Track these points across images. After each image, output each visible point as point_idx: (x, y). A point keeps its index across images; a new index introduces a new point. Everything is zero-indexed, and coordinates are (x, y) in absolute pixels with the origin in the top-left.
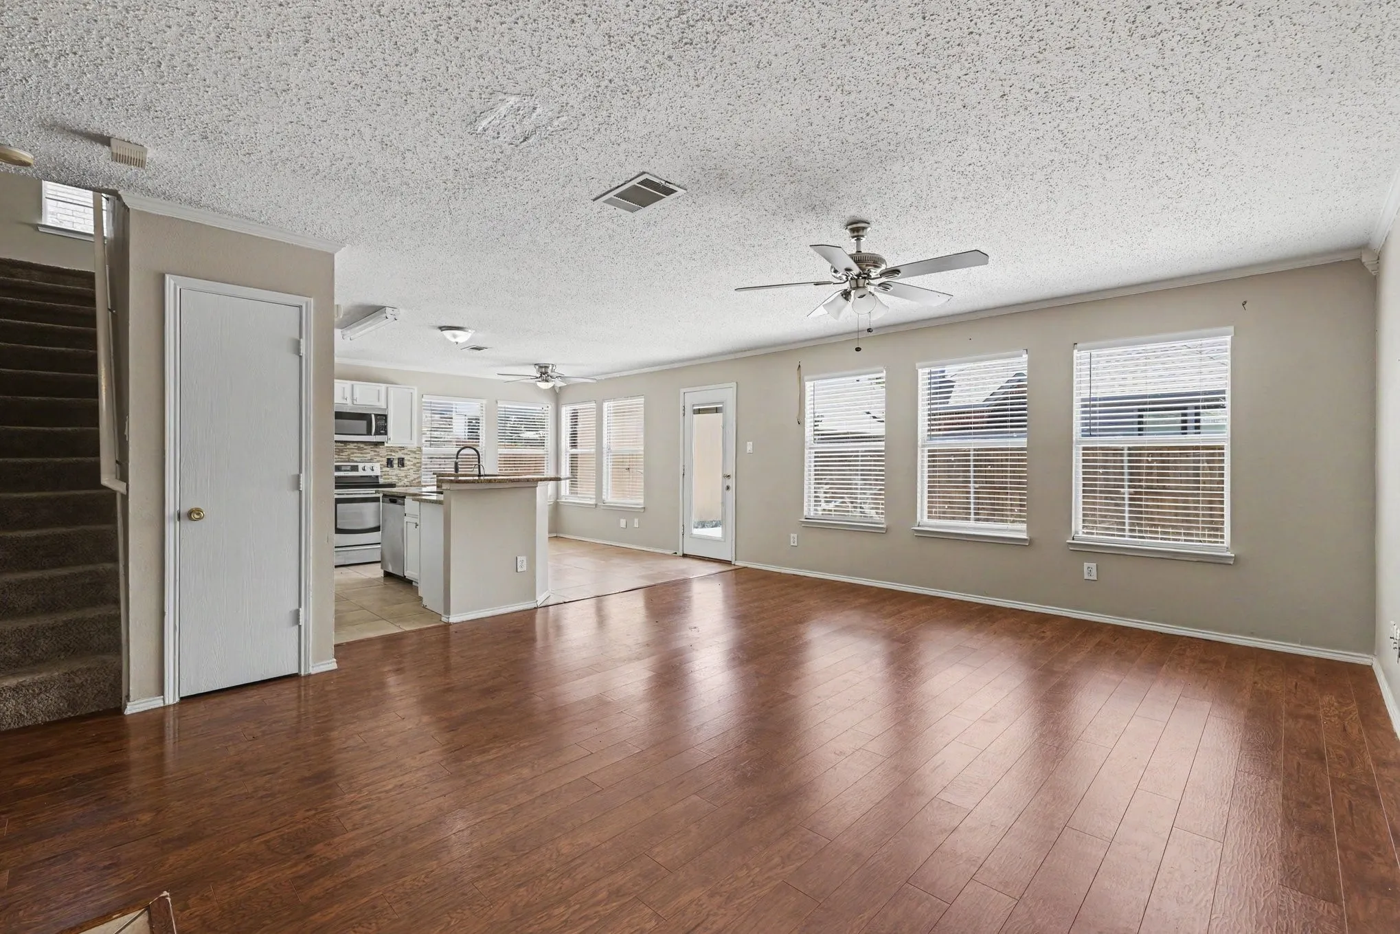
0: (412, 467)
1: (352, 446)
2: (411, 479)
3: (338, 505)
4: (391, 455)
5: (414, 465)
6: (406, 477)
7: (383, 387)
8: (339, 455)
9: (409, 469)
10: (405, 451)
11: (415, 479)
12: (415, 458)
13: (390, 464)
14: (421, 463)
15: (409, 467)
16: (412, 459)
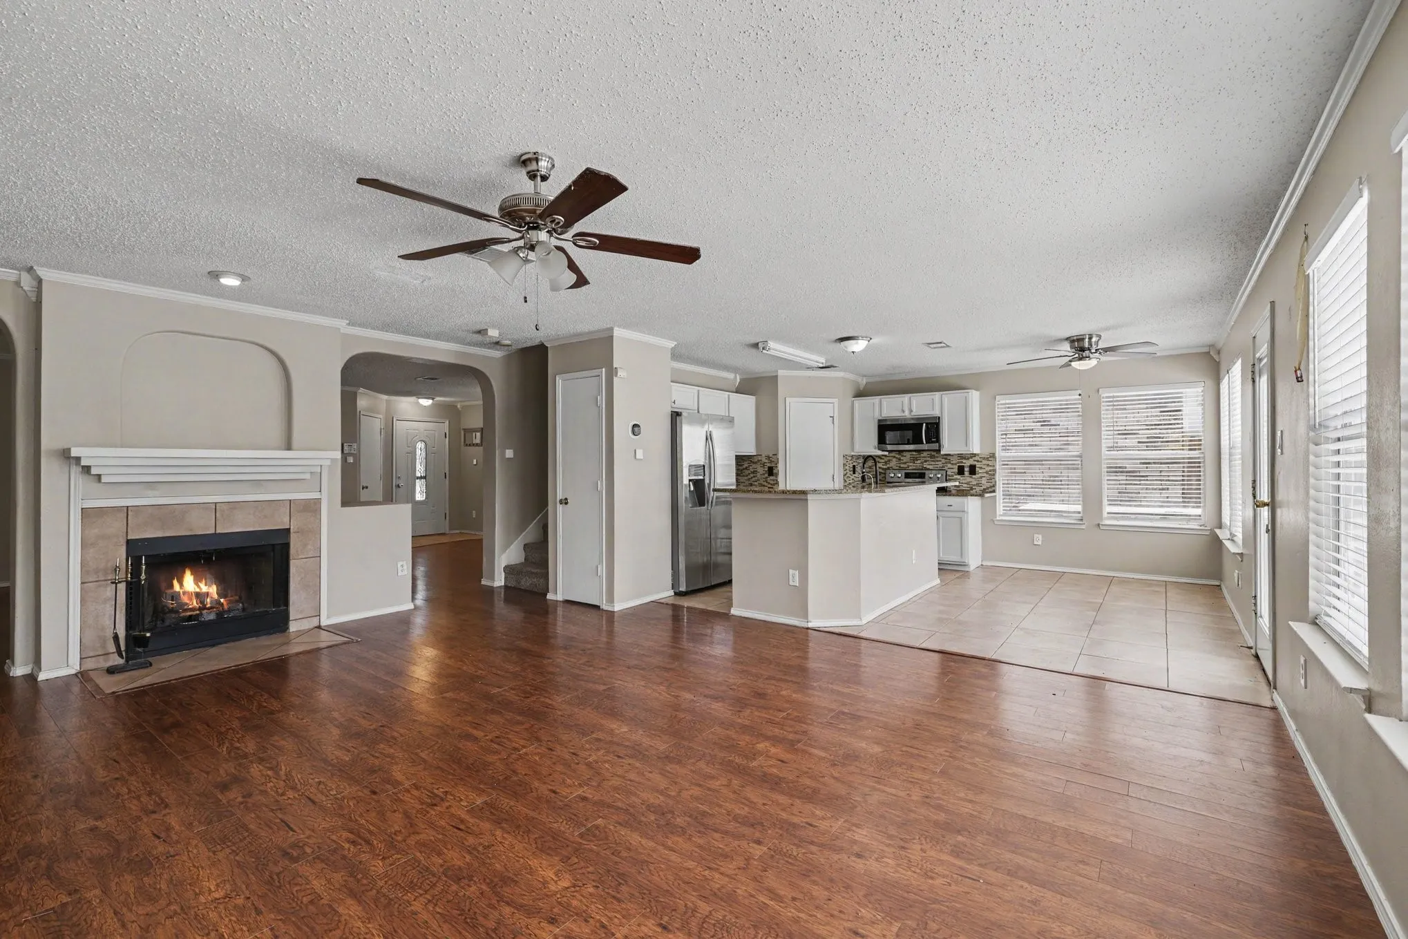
0: (985, 475)
1: (925, 454)
2: (985, 487)
4: (962, 462)
5: (987, 473)
6: (978, 485)
7: (937, 395)
8: (915, 463)
9: (981, 478)
10: (976, 458)
11: (988, 488)
12: (988, 465)
13: (961, 471)
14: (995, 470)
15: (980, 475)
16: (984, 467)
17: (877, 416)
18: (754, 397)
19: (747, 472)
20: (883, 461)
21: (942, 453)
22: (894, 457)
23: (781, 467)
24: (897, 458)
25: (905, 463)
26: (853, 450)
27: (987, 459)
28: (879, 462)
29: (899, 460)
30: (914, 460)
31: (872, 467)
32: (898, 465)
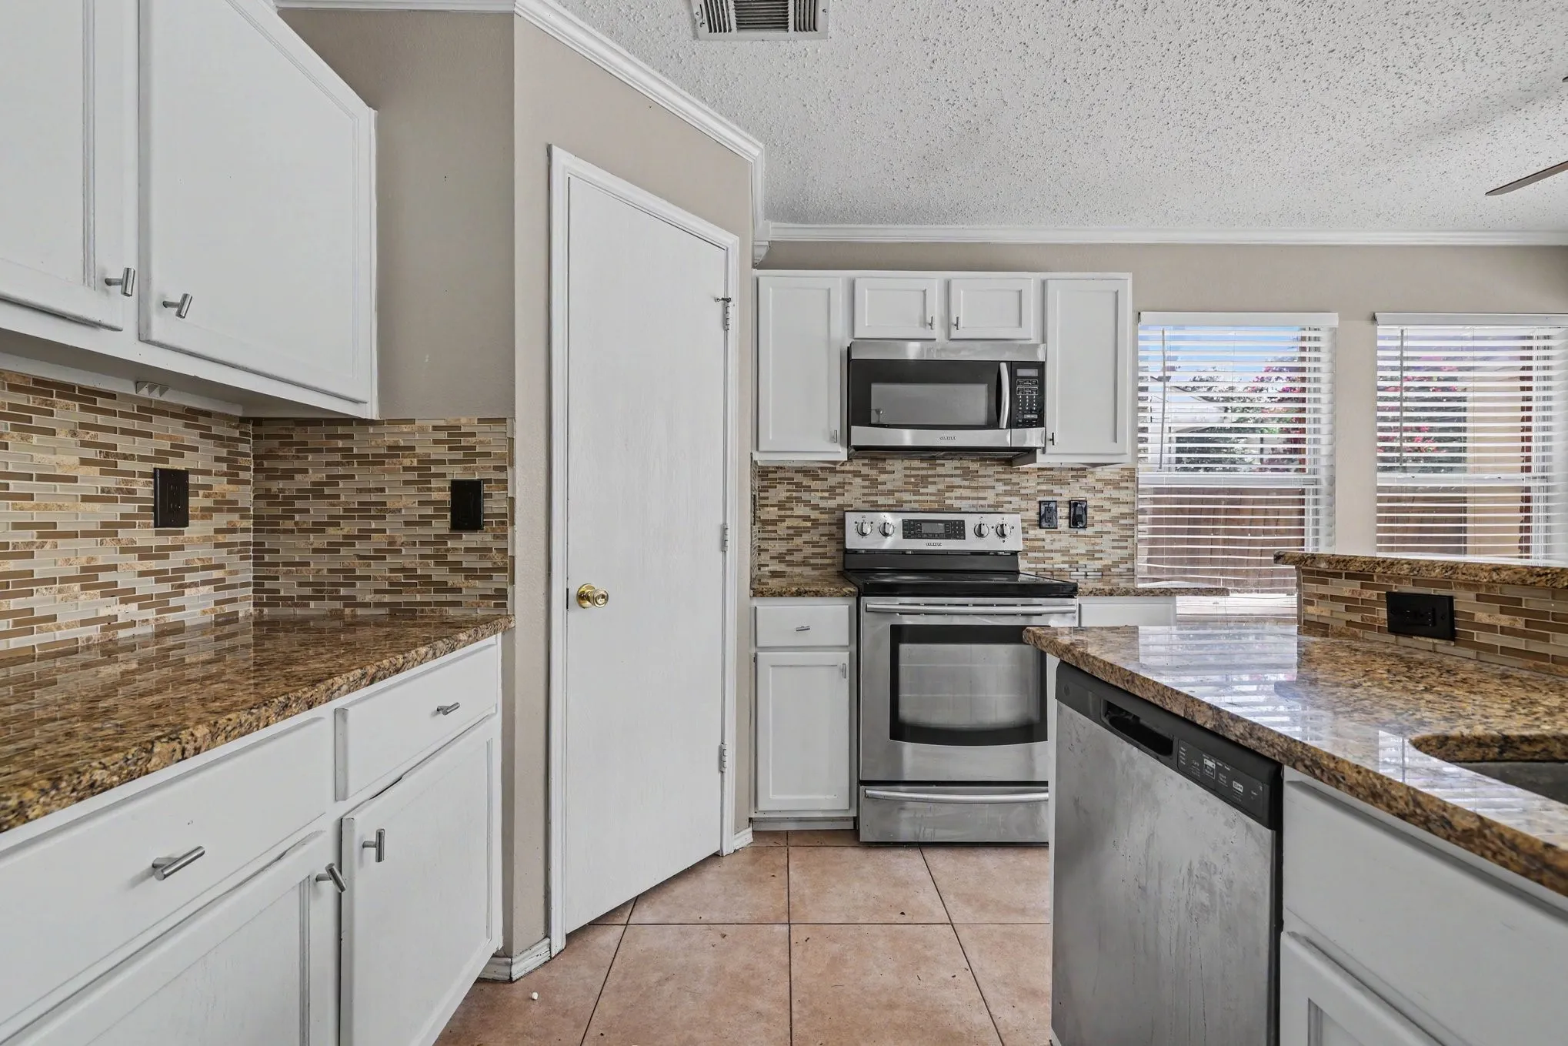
0: (1109, 527)
2: (1105, 562)
3: (904, 648)
5: (1114, 520)
6: (1091, 555)
8: (916, 493)
9: (1100, 534)
10: (1090, 480)
11: (1116, 564)
12: (1116, 501)
13: (1045, 516)
14: (1134, 515)
15: (1098, 528)
16: (1107, 505)
17: (841, 333)
18: (372, 115)
20: (825, 485)
22: (857, 474)
23: (527, 479)
24: (865, 477)
25: (891, 493)
26: (758, 446)
27: (1116, 485)
28: (808, 489)
29: (867, 483)
30: (915, 485)
31: (788, 505)
32: (865, 498)
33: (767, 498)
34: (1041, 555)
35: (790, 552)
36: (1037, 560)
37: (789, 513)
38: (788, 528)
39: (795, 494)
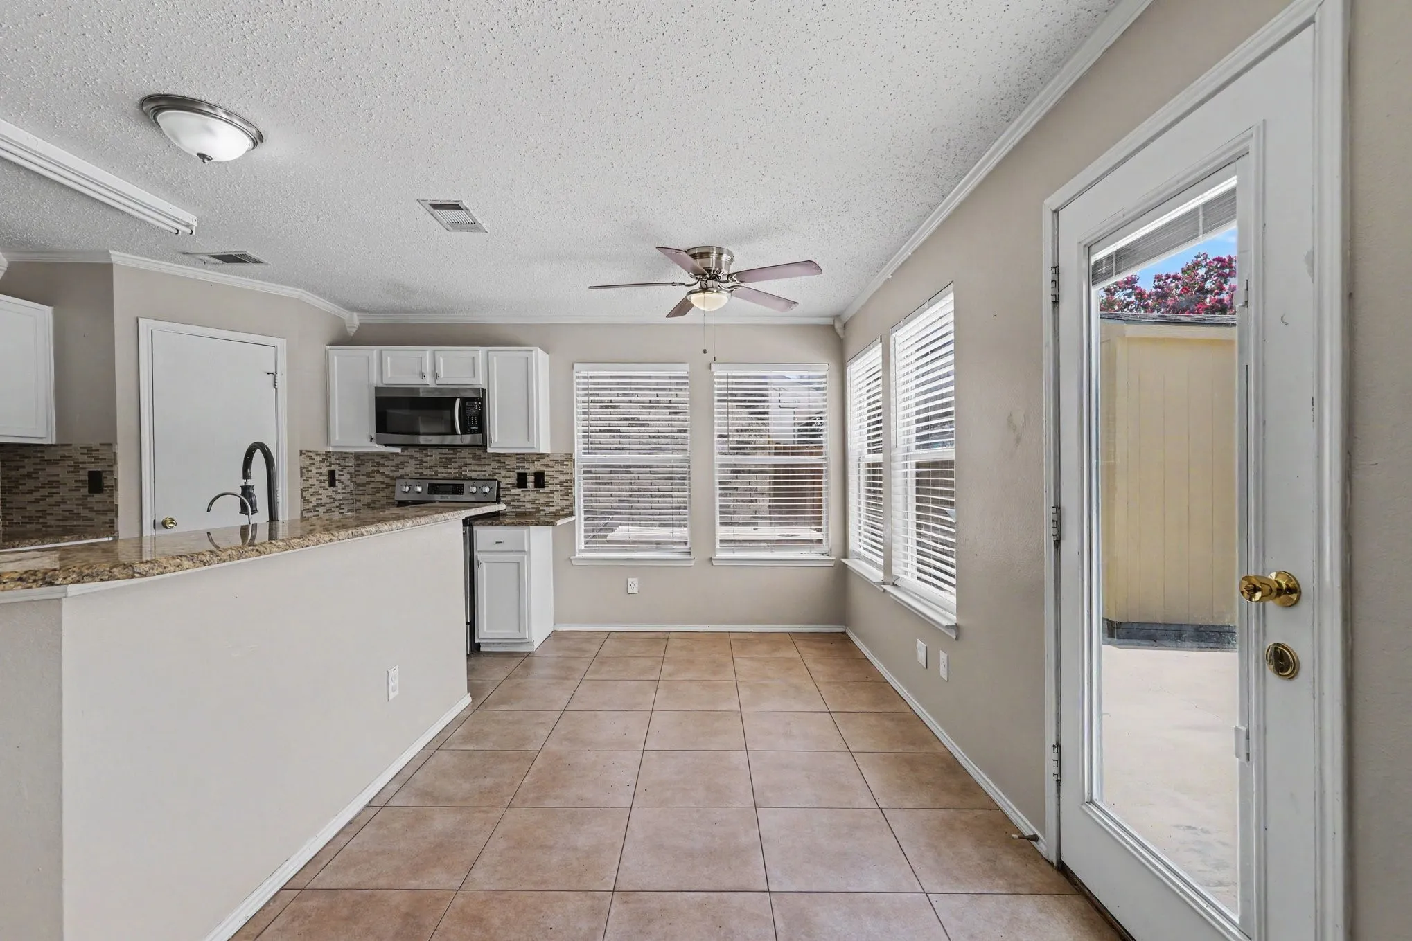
0: (558, 487)
1: (464, 453)
2: (557, 508)
4: (523, 468)
5: (561, 484)
6: (548, 504)
7: (481, 351)
8: (446, 467)
9: (552, 492)
10: (546, 461)
11: (562, 509)
12: (562, 472)
13: (522, 481)
14: (572, 481)
15: (551, 488)
16: (556, 475)
17: (375, 381)
18: (50, 309)
19: (31, 484)
20: (390, 463)
21: (489, 450)
22: (411, 457)
23: (123, 474)
24: (416, 459)
25: (431, 468)
26: (328, 442)
27: (562, 463)
28: (383, 465)
29: (418, 462)
30: (445, 463)
31: (371, 475)
32: (416, 471)
33: (359, 471)
34: (518, 504)
35: (374, 502)
36: (514, 507)
37: (372, 479)
38: (372, 488)
39: (375, 469)
